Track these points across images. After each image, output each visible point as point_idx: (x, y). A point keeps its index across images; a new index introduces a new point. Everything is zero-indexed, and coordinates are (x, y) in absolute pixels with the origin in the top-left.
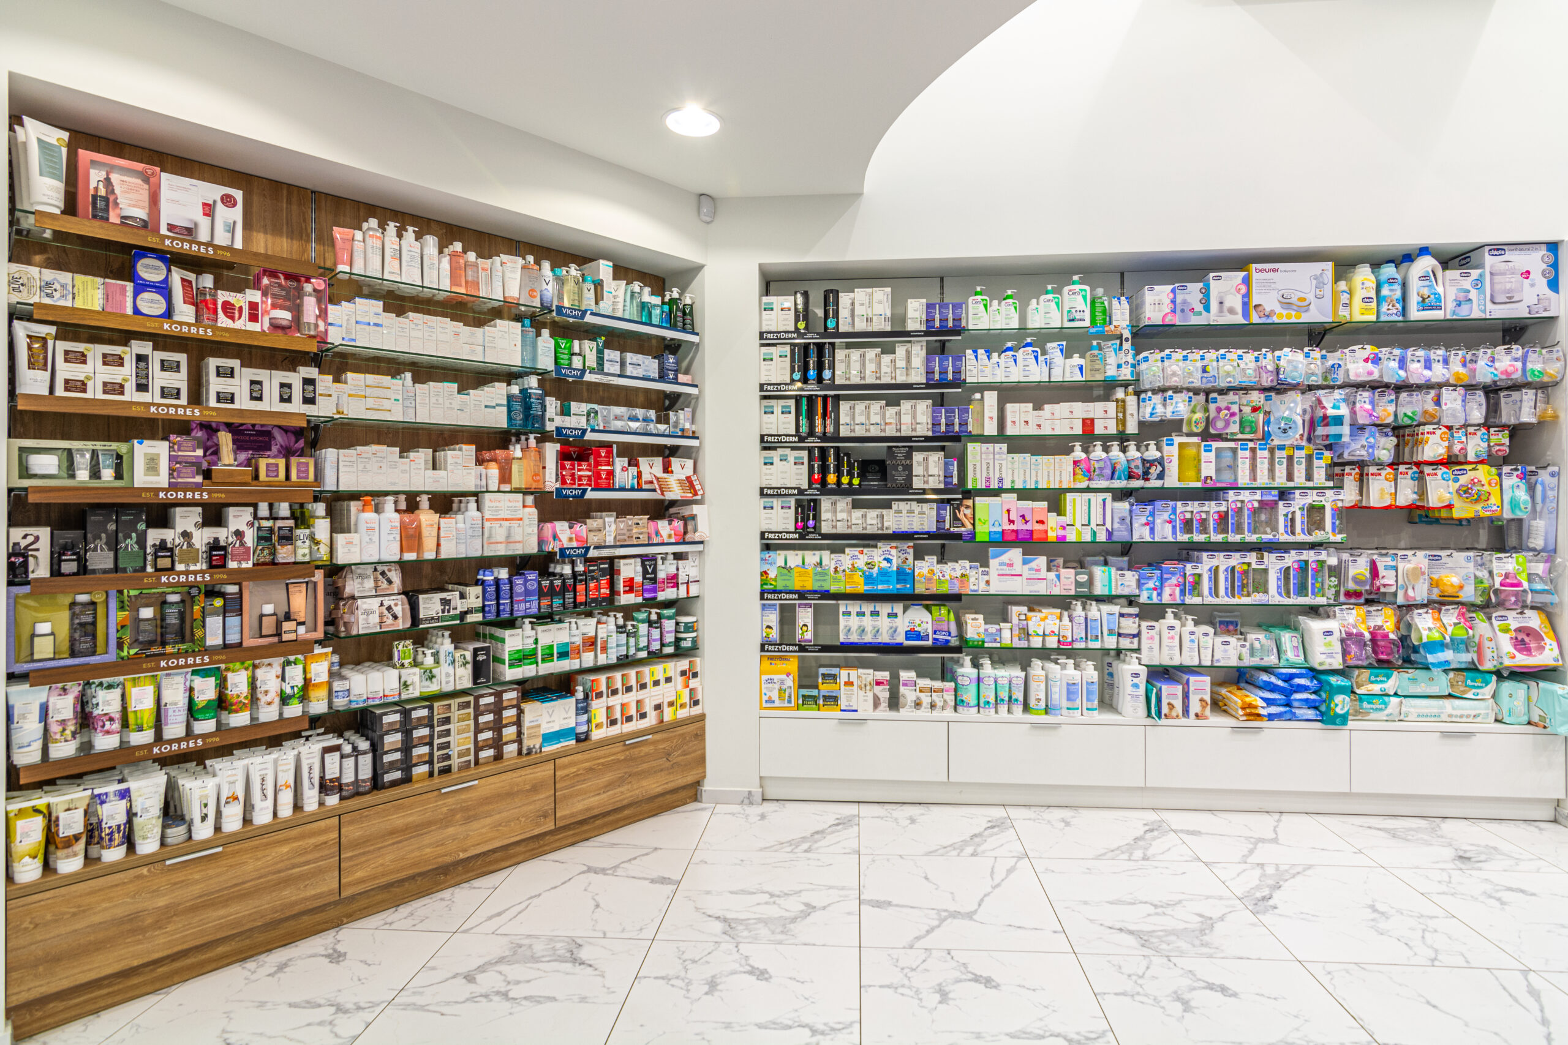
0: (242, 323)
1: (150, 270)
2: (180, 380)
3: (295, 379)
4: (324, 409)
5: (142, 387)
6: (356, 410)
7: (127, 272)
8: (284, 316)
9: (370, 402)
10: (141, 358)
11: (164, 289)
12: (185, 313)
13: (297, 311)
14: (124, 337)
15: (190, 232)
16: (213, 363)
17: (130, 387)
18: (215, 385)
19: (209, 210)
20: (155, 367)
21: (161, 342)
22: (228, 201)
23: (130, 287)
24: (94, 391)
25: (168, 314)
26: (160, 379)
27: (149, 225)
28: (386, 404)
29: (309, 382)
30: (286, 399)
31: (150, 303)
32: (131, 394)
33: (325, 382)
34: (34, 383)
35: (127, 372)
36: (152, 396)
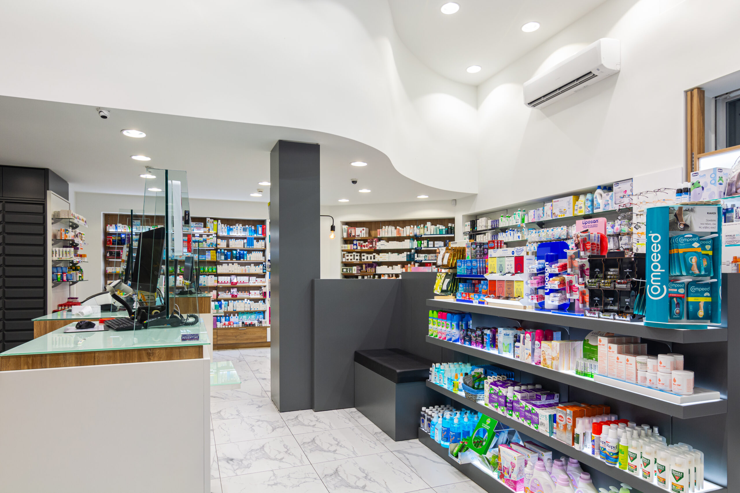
0: (366, 248)
1: (355, 242)
2: (358, 258)
3: (372, 255)
4: (376, 260)
5: (354, 259)
6: (381, 260)
7: (353, 244)
8: (371, 246)
9: (383, 258)
10: (354, 255)
11: (356, 245)
12: (359, 248)
13: (372, 244)
14: (352, 252)
15: (359, 236)
16: (362, 254)
17: (353, 259)
18: (363, 258)
19: (361, 232)
20: (355, 256)
21: (357, 252)
22: (363, 230)
23: (353, 245)
24: (349, 261)
25: (357, 248)
26: (356, 258)
27: (354, 236)
28: (385, 258)
29: (374, 256)
30: (371, 259)
31: (355, 247)
32: (353, 260)
33: (376, 255)
34: (344, 260)
35: (352, 257)
36: (355, 260)
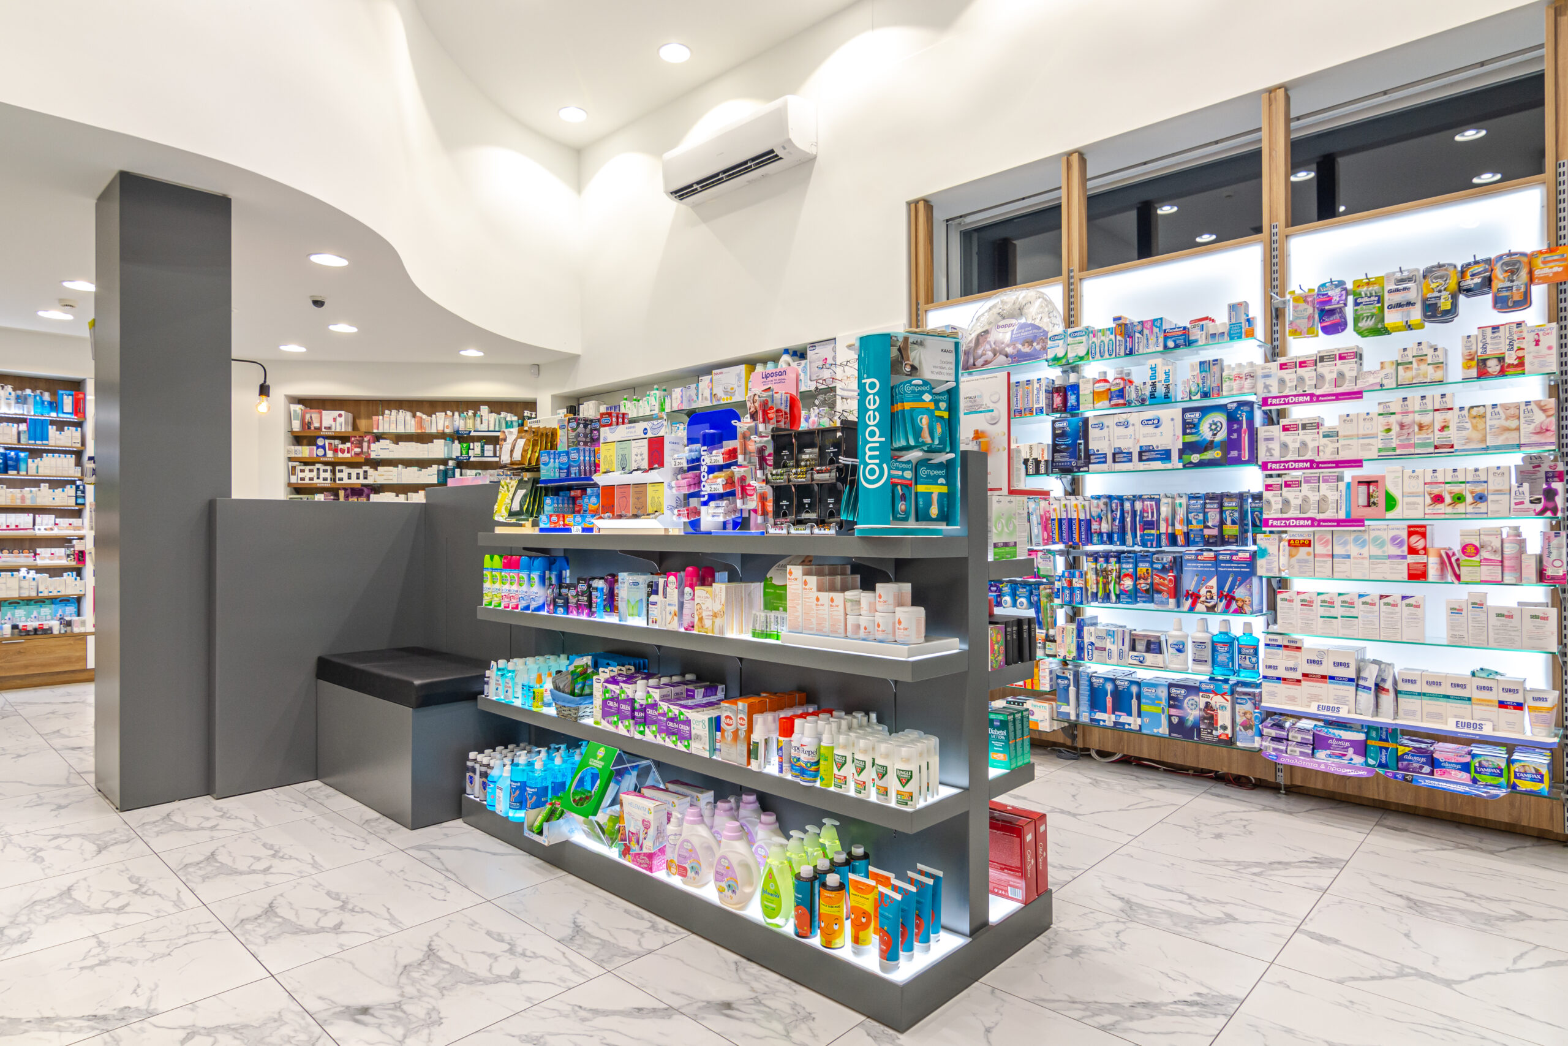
0: (346, 455)
1: (320, 442)
2: (328, 475)
3: (361, 471)
4: (370, 481)
5: (318, 478)
6: (380, 480)
7: (315, 444)
8: (358, 450)
9: (385, 477)
10: (318, 469)
11: (323, 447)
12: (330, 454)
13: (362, 448)
14: (313, 464)
15: (330, 428)
16: (338, 468)
17: (315, 478)
18: (338, 475)
19: (335, 420)
20: (321, 471)
21: (326, 464)
22: (340, 415)
23: (315, 448)
24: (307, 481)
25: (325, 455)
26: (323, 475)
27: (319, 429)
28: (391, 477)
29: (366, 472)
30: (358, 478)
31: (321, 452)
32: (316, 481)
33: (371, 471)
34: (294, 479)
35: (314, 474)
36: (321, 481)
